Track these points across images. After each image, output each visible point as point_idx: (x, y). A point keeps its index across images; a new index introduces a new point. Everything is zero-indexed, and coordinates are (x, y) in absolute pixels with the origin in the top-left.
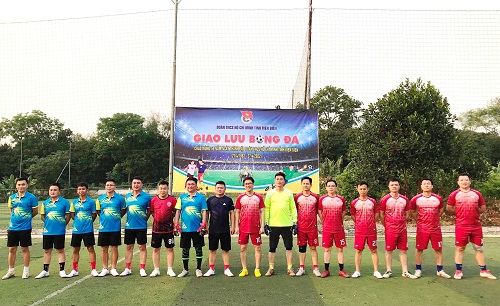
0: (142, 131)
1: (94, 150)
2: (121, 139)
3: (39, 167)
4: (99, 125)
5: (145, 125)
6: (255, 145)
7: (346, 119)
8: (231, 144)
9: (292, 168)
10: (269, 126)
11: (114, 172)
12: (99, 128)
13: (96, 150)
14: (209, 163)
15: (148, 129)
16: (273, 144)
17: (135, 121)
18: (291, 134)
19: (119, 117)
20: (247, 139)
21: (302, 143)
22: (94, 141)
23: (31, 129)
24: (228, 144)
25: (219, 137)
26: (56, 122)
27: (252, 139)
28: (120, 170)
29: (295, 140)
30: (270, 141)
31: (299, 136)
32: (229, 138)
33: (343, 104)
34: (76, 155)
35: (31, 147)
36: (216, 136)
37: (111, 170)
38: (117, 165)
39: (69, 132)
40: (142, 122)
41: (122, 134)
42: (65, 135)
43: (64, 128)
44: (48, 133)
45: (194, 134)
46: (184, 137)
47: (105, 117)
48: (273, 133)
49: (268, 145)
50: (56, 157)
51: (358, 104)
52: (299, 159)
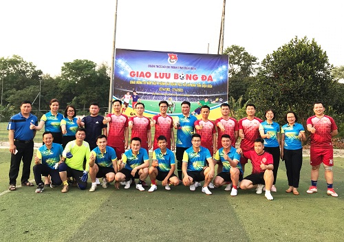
0: (95, 73)
1: (59, 86)
2: (79, 78)
3: (17, 97)
4: (63, 67)
5: (97, 69)
6: (179, 81)
7: (245, 70)
8: (159, 80)
9: (206, 100)
10: (190, 67)
11: (73, 103)
12: (63, 70)
13: (60, 86)
14: (142, 94)
15: (99, 72)
16: (192, 81)
17: (90, 65)
18: (207, 74)
19: (78, 63)
20: (172, 76)
21: (215, 80)
22: (58, 79)
23: (11, 68)
24: (156, 80)
25: (150, 74)
26: (30, 64)
27: (176, 77)
28: (78, 101)
29: (210, 78)
30: (190, 79)
31: (213, 75)
32: (158, 75)
33: (244, 59)
34: (45, 89)
35: (11, 83)
36: (147, 73)
37: (71, 101)
38: (75, 98)
39: (41, 72)
40: (95, 66)
41: (80, 75)
42: (37, 74)
43: (36, 69)
44: (24, 72)
45: (130, 70)
46: (122, 73)
47: (68, 62)
48: (193, 73)
49: (188, 81)
50: (30, 90)
51: (255, 60)
52: (212, 93)
